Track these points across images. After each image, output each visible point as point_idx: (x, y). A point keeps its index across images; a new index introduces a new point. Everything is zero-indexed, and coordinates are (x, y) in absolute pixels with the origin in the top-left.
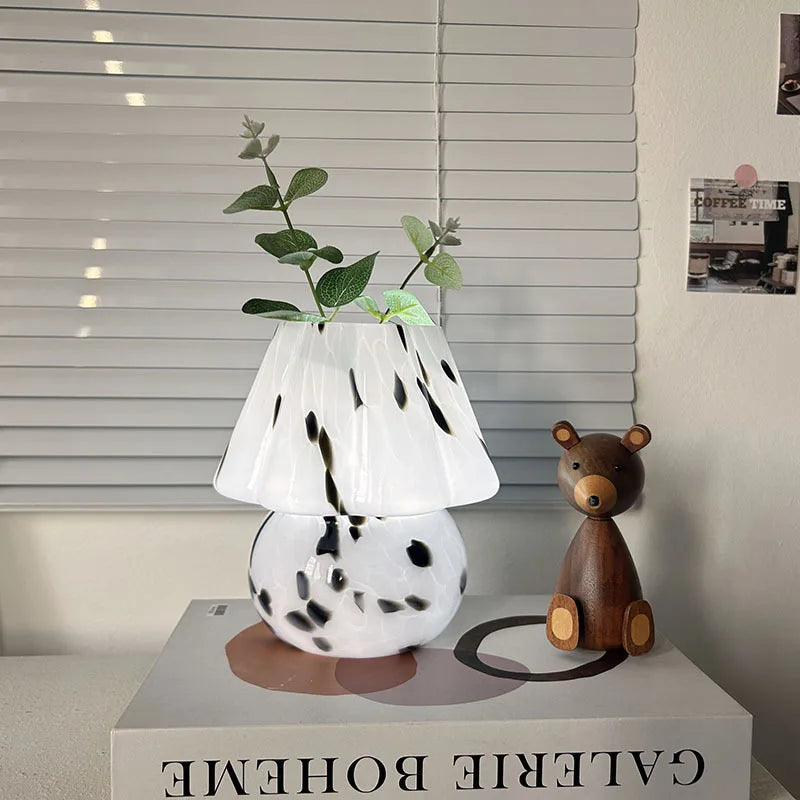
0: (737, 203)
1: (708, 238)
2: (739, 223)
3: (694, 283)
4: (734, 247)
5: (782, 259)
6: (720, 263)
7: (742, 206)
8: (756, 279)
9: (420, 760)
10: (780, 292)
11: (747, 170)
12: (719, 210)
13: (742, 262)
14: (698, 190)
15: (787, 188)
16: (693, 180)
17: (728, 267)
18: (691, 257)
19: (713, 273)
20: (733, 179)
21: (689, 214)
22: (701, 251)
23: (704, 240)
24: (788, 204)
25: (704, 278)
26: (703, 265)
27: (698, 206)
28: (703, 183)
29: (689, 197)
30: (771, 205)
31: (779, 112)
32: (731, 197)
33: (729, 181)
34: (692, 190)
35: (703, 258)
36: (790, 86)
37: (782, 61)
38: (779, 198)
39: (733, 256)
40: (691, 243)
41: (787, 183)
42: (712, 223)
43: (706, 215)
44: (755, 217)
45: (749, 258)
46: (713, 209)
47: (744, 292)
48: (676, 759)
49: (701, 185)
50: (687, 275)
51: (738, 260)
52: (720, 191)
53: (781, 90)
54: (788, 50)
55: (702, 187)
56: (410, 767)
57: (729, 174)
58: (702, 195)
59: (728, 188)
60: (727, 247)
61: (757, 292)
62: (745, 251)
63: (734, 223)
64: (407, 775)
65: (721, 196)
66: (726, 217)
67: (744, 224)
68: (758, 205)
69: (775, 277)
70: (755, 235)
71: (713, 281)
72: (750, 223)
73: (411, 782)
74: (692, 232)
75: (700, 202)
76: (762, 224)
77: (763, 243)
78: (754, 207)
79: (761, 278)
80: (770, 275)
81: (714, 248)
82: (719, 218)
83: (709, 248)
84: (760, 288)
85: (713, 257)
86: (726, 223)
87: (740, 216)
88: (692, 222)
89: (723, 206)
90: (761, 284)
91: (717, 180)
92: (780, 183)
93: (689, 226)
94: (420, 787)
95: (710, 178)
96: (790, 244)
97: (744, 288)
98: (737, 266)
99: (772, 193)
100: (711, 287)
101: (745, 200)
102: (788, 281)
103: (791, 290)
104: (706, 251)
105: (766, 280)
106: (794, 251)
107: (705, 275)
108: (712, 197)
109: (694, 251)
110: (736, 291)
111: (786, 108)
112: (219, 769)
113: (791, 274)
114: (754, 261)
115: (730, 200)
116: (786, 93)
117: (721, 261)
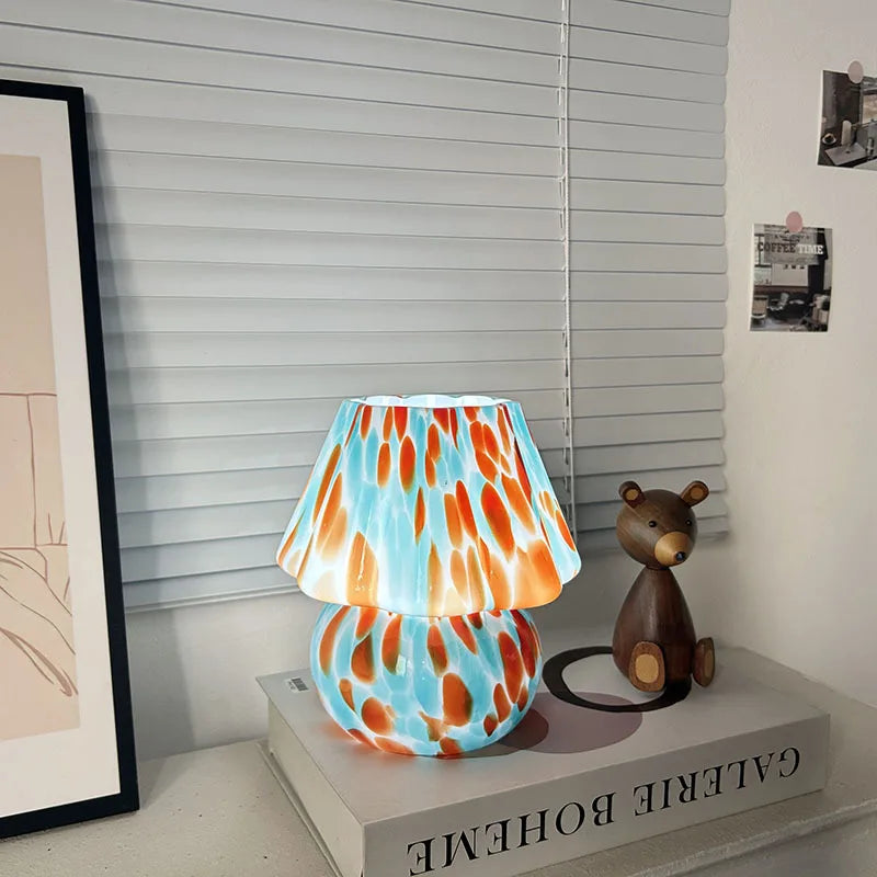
0: (789, 248)
1: (767, 281)
2: (790, 266)
3: (756, 323)
4: (788, 290)
5: (820, 299)
6: (775, 304)
7: (792, 251)
8: (801, 318)
9: (610, 797)
10: (817, 330)
11: (795, 217)
12: (775, 254)
13: (792, 302)
14: (759, 235)
15: (823, 235)
16: (756, 225)
17: (781, 308)
18: (756, 299)
19: (771, 314)
20: (785, 224)
21: (752, 257)
22: (763, 293)
23: (764, 283)
24: (825, 250)
25: (763, 319)
26: (763, 305)
27: (760, 250)
28: (763, 228)
29: (753, 241)
30: (811, 249)
31: (820, 163)
32: (784, 242)
33: (782, 227)
34: (756, 235)
35: (763, 299)
36: (829, 139)
37: (824, 115)
38: (819, 243)
39: (785, 297)
40: (756, 286)
41: (823, 229)
42: (770, 266)
43: (767, 259)
44: (802, 260)
45: (797, 299)
46: (771, 253)
47: (791, 330)
48: (782, 759)
49: (762, 231)
50: (750, 316)
51: (790, 299)
52: (776, 237)
53: (822, 143)
54: (829, 107)
55: (762, 232)
56: (602, 806)
57: (780, 220)
58: (763, 240)
59: (780, 233)
60: (781, 289)
61: (801, 330)
62: (795, 293)
63: (787, 266)
64: (600, 812)
65: (777, 241)
66: (781, 261)
67: (794, 267)
68: (804, 249)
69: (814, 317)
70: (800, 278)
71: (770, 321)
72: (798, 266)
73: (603, 818)
74: (756, 275)
75: (762, 247)
76: (806, 267)
77: (806, 284)
78: (801, 252)
79: (805, 318)
80: (810, 315)
81: (773, 290)
82: (775, 262)
83: (767, 289)
84: (803, 327)
85: (771, 298)
86: (781, 266)
87: (790, 260)
88: (756, 266)
89: (779, 251)
90: (804, 323)
91: (774, 226)
92: (819, 229)
93: (752, 270)
94: (609, 820)
95: (767, 223)
96: (826, 287)
97: (792, 327)
98: (788, 306)
99: (813, 239)
100: (768, 327)
101: (794, 245)
102: (823, 321)
103: (824, 328)
104: (765, 293)
105: (808, 319)
106: (828, 292)
107: (764, 316)
108: (770, 242)
109: (756, 293)
110: (785, 330)
111: (824, 160)
112: (455, 840)
113: (825, 313)
114: (800, 302)
115: (783, 245)
116: (826, 146)
117: (776, 302)
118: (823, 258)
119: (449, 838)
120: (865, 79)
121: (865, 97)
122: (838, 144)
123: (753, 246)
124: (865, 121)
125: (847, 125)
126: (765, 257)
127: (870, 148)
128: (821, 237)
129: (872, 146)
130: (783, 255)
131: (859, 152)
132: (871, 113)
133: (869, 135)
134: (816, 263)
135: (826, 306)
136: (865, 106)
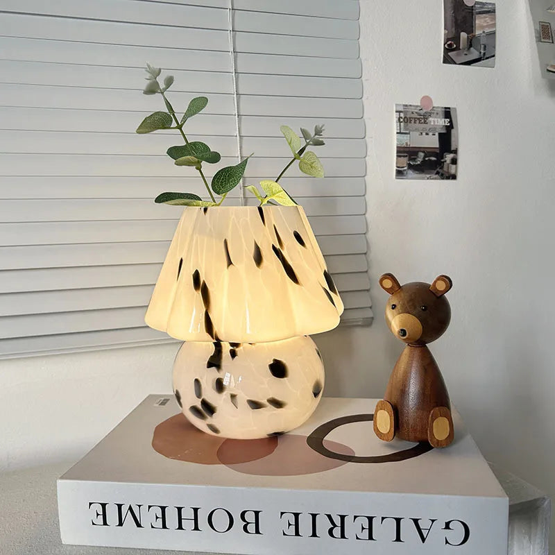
0: (423, 121)
1: (407, 144)
2: (424, 134)
3: (400, 173)
4: (422, 150)
5: (449, 157)
7: (425, 122)
8: (435, 170)
9: (257, 513)
10: (448, 178)
11: (426, 99)
12: (412, 125)
13: (427, 159)
14: (400, 112)
15: (449, 112)
16: (397, 105)
17: (419, 163)
18: (398, 156)
19: (410, 167)
20: (419, 104)
21: (395, 127)
22: (404, 152)
23: (404, 145)
24: (451, 122)
25: (405, 170)
26: (404, 161)
27: (400, 122)
28: (402, 107)
29: (395, 116)
30: (440, 122)
31: (444, 62)
32: (419, 117)
33: (417, 106)
34: (397, 112)
35: (404, 156)
36: (450, 45)
37: (445, 29)
38: (446, 118)
39: (421, 155)
40: (397, 147)
41: (449, 108)
42: (409, 133)
43: (406, 128)
44: (433, 129)
45: (431, 156)
46: (409, 125)
47: (428, 179)
49: (401, 109)
50: (395, 168)
51: (425, 157)
52: (412, 113)
53: (445, 48)
54: (449, 23)
55: (403, 110)
56: (250, 517)
57: (416, 102)
58: (402, 115)
59: (416, 111)
60: (417, 150)
61: (435, 179)
62: (428, 152)
63: (422, 133)
64: (248, 523)
65: (413, 116)
66: (416, 130)
67: (427, 134)
68: (434, 122)
69: (445, 169)
70: (433, 142)
71: (410, 172)
72: (431, 134)
73: (251, 528)
74: (398, 140)
75: (402, 120)
76: (437, 134)
77: (438, 146)
78: (432, 123)
79: (438, 169)
80: (442, 168)
81: (411, 150)
82: (413, 131)
83: (407, 149)
84: (437, 176)
85: (410, 155)
86: (417, 133)
87: (424, 129)
88: (397, 133)
89: (415, 122)
90: (438, 173)
91: (410, 105)
92: (446, 108)
93: (395, 136)
94: (257, 532)
95: (406, 104)
96: (453, 148)
97: (428, 176)
98: (424, 161)
99: (441, 114)
100: (410, 176)
101: (427, 119)
102: (453, 172)
103: (454, 177)
104: (406, 152)
105: (441, 171)
106: (455, 152)
107: (406, 168)
108: (408, 116)
109: (398, 152)
110: (423, 179)
111: (447, 60)
112: (125, 509)
113: (454, 166)
114: (433, 159)
115: (418, 119)
116: (448, 50)
117: (415, 159)
118: (450, 128)
119: (120, 506)
120: (477, 3)
121: (477, 16)
122: (458, 48)
123: (395, 120)
124: (478, 32)
125: (464, 35)
126: (405, 127)
127: (482, 52)
128: (447, 113)
129: (485, 49)
130: (417, 125)
131: (474, 54)
132: (482, 27)
133: (481, 43)
134: (444, 131)
135: (454, 161)
136: (477, 22)
